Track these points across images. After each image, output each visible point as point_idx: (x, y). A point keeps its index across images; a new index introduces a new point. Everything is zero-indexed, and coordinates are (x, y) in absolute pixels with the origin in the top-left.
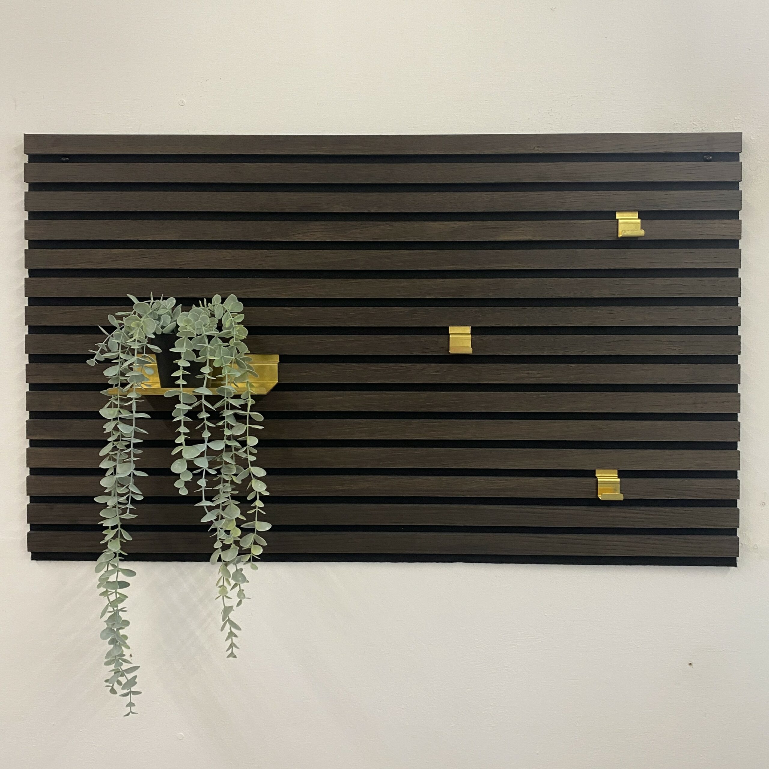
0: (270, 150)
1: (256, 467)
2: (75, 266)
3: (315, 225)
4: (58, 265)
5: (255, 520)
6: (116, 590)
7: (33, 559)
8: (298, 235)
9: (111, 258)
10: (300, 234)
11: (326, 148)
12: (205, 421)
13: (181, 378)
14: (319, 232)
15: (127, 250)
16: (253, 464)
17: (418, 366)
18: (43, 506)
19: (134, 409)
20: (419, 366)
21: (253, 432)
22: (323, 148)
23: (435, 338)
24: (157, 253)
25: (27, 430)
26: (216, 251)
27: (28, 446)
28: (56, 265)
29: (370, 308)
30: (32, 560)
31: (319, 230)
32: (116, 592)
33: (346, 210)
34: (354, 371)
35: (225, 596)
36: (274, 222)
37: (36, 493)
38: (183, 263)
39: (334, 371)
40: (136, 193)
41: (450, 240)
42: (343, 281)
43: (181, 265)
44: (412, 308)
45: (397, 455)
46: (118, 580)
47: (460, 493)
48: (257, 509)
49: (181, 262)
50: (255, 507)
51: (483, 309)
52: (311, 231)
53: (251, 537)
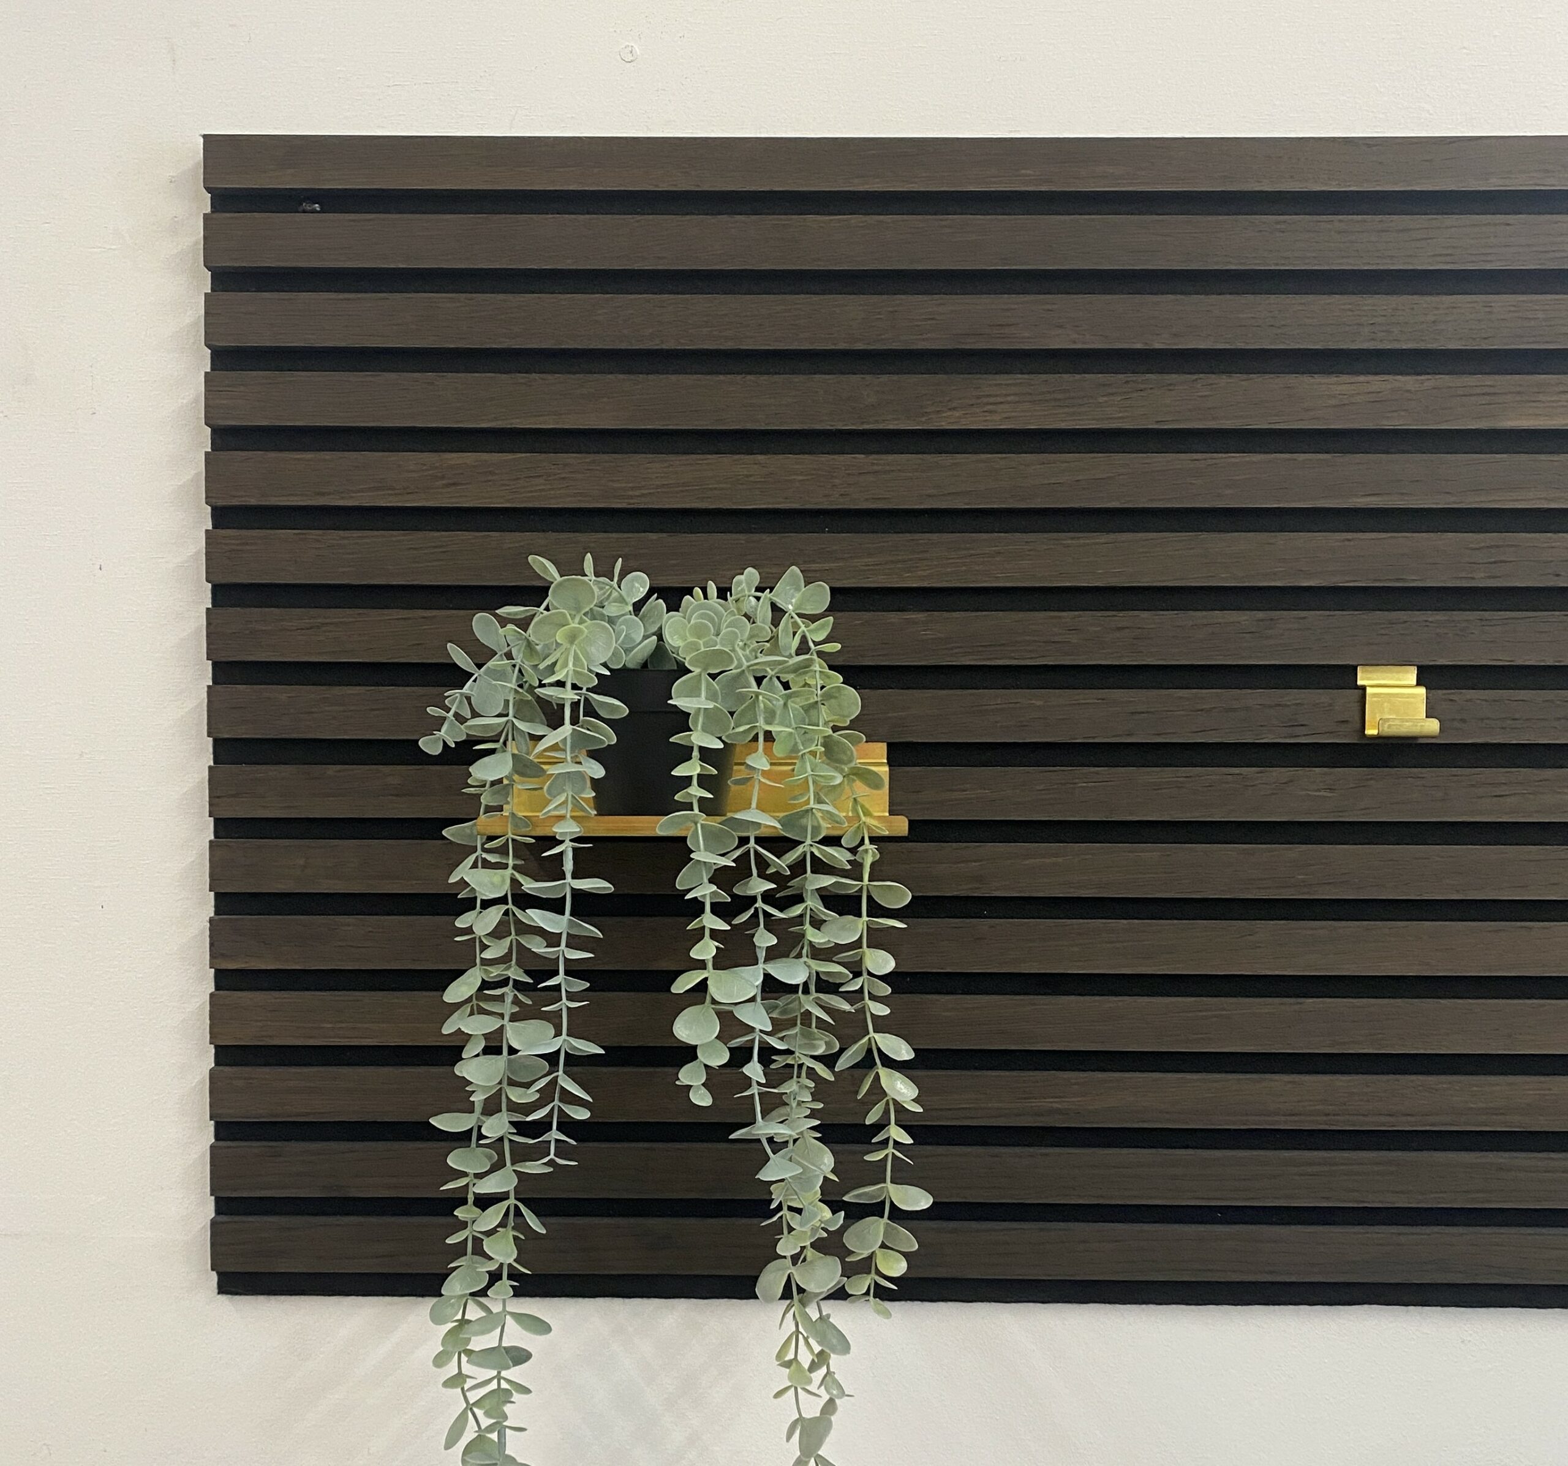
0: (877, 180)
1: (887, 1035)
2: (343, 498)
3: (996, 385)
4: (296, 495)
5: (885, 1182)
6: (499, 1373)
7: (223, 1289)
8: (949, 413)
9: (443, 478)
10: (954, 409)
11: (1031, 172)
12: (759, 904)
13: (695, 781)
14: (1009, 403)
15: (485, 456)
16: (881, 1025)
17: (1274, 774)
18: (254, 1147)
19: (568, 866)
20: (1278, 774)
21: (877, 939)
22: (1023, 172)
23: (1322, 696)
24: (565, 465)
25: (212, 945)
26: (726, 459)
27: (211, 988)
28: (292, 495)
29: (1145, 615)
30: (219, 1293)
31: (1009, 399)
32: (499, 1377)
33: (1084, 343)
34: (1095, 787)
35: (804, 1389)
36: (884, 378)
37: (233, 1113)
38: (637, 493)
39: (1041, 787)
40: (510, 297)
41: (1371, 426)
42: (1072, 539)
43: (631, 497)
44: (1260, 615)
45: (1215, 1016)
46: (504, 1344)
47: (1383, 1119)
48: (890, 1150)
49: (632, 489)
50: (885, 1143)
51: (1457, 615)
52: (985, 400)
53: (876, 1228)
